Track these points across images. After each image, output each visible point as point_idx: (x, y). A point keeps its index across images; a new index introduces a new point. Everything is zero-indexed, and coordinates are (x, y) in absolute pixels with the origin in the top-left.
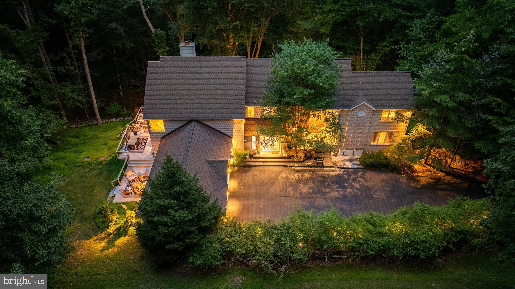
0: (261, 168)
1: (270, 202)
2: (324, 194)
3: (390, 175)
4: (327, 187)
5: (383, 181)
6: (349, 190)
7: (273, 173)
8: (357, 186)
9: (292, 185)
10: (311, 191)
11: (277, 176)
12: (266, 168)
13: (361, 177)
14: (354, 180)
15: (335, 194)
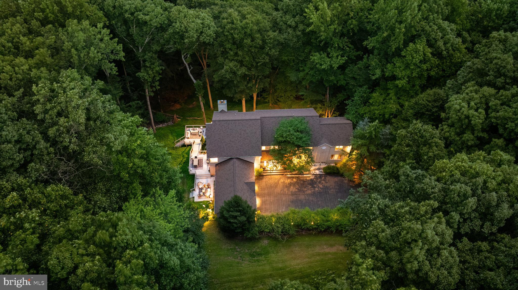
0: (269, 176)
1: (276, 198)
2: (304, 191)
3: (340, 178)
4: (305, 188)
5: (335, 182)
6: (316, 189)
7: (276, 179)
8: (321, 186)
9: (287, 187)
10: (297, 190)
11: (278, 181)
12: (272, 176)
13: (324, 180)
14: (320, 182)
15: (309, 192)
